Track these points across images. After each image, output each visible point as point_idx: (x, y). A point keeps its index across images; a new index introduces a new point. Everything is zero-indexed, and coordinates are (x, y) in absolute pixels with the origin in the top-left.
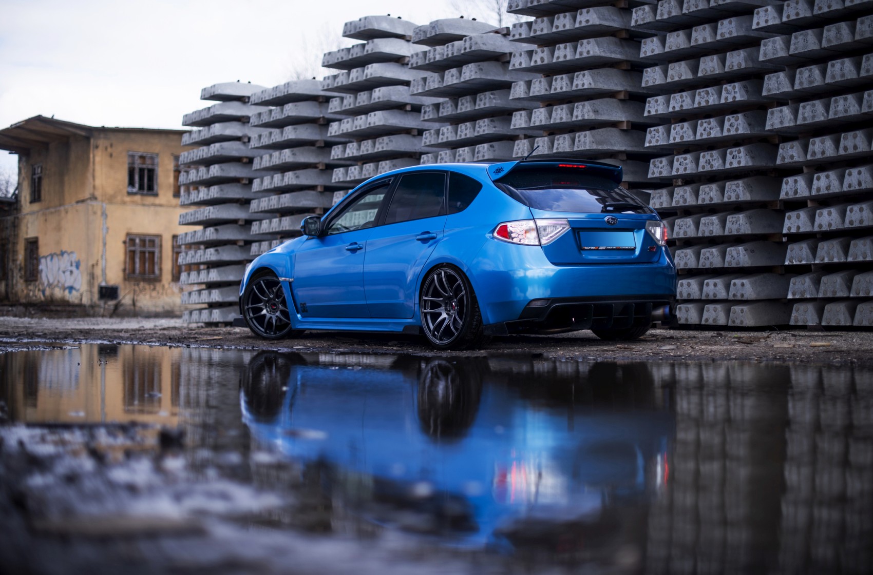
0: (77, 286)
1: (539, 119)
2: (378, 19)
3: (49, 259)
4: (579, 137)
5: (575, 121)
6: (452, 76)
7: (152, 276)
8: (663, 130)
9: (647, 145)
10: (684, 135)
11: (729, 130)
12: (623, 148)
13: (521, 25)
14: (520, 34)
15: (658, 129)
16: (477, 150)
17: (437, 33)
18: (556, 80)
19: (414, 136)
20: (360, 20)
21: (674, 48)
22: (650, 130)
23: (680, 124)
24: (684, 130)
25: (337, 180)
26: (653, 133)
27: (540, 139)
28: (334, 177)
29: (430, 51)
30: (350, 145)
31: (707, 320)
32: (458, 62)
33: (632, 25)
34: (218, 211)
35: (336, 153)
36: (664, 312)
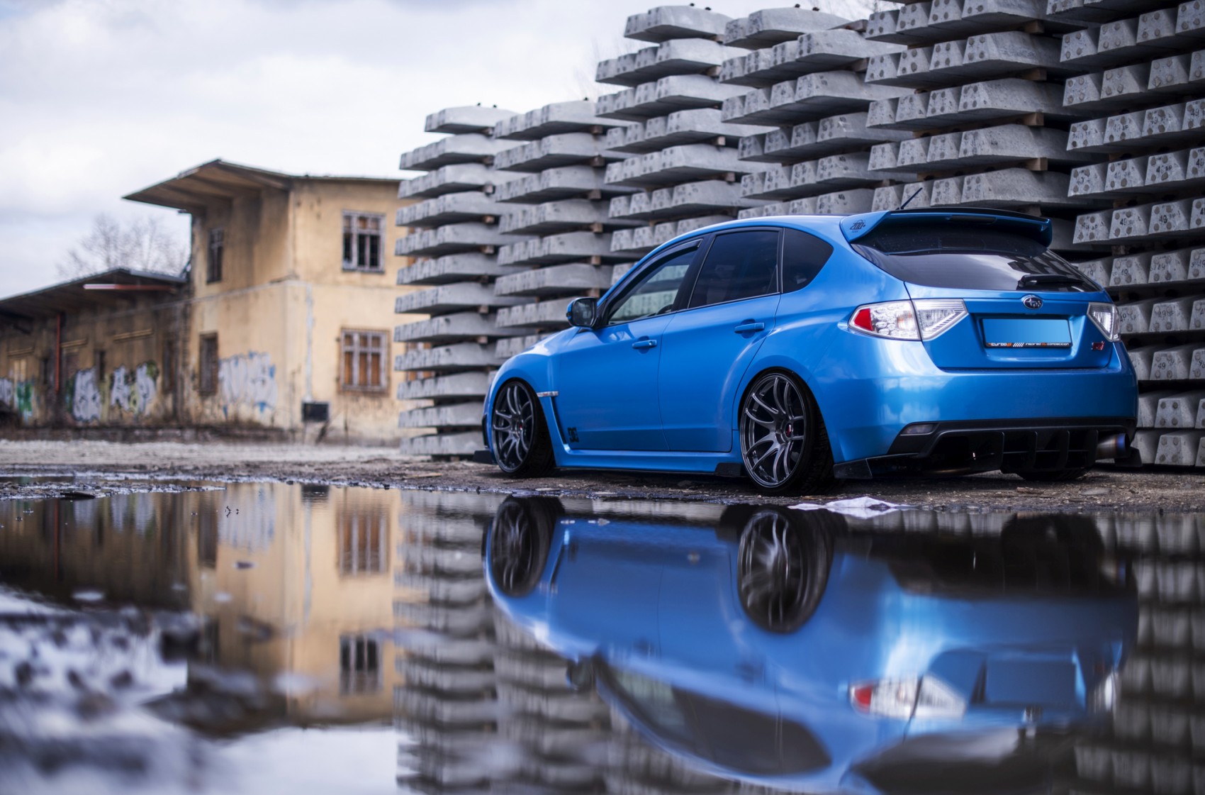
0: (271, 401)
1: (910, 156)
2: (675, 10)
3: (232, 363)
4: (969, 182)
5: (963, 158)
6: (783, 93)
7: (376, 388)
8: (1096, 171)
9: (1071, 193)
10: (1127, 178)
11: (1195, 171)
12: (1036, 199)
13: (882, 15)
14: (881, 30)
15: (1088, 170)
16: (819, 203)
17: (761, 30)
18: (934, 97)
19: (730, 183)
20: (650, 12)
21: (1111, 47)
22: (1076, 171)
23: (1122, 162)
24: (1127, 171)
25: (618, 248)
26: (1081, 175)
27: (911, 185)
28: (614, 243)
29: (749, 56)
30: (636, 196)
31: (1163, 458)
32: (790, 73)
33: (1048, 13)
34: (450, 293)
35: (618, 208)
36: (1116, 444)
